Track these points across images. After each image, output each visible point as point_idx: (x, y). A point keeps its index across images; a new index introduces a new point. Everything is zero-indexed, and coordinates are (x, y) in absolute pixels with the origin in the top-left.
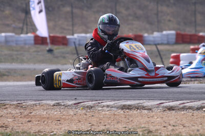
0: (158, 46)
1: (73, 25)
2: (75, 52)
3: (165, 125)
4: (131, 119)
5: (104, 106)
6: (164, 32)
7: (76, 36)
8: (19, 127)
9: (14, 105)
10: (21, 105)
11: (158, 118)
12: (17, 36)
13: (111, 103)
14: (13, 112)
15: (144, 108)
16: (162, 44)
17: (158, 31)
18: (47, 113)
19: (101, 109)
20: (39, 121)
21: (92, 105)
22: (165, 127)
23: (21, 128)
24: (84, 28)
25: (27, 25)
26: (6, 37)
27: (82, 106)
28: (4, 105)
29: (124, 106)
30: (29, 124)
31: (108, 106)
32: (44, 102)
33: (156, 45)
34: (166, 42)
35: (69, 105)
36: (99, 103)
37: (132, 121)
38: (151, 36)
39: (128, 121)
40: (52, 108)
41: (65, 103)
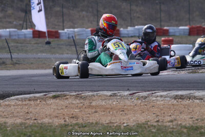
5: (158, 96)
8: (88, 117)
9: (74, 95)
10: (80, 96)
13: (164, 93)
15: (195, 98)
19: (155, 99)
20: (104, 111)
21: (146, 95)
27: (136, 96)
28: (65, 96)
29: (177, 96)
30: (97, 115)
31: (161, 96)
32: (101, 93)
35: (124, 96)
36: (153, 93)
40: (110, 98)
41: (121, 94)
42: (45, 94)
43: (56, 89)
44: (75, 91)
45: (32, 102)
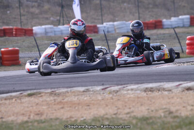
0: (176, 29)
1: (102, 15)
2: (104, 38)
3: (184, 105)
4: (153, 101)
5: (128, 90)
6: (180, 17)
7: (105, 24)
8: (53, 113)
9: (48, 93)
10: (54, 93)
11: (177, 98)
12: (55, 27)
13: (135, 87)
14: (48, 99)
15: (164, 89)
16: (178, 27)
17: (175, 16)
18: (78, 99)
19: (126, 92)
20: (70, 107)
21: (118, 89)
22: (184, 107)
23: (55, 114)
24: (112, 17)
25: (63, 17)
26: (45, 29)
27: (108, 91)
29: (147, 88)
30: (62, 111)
31: (132, 90)
32: (75, 89)
33: (174, 28)
34: (182, 25)
35: (97, 91)
36: (124, 87)
37: (154, 103)
38: (169, 20)
39: (150, 103)
40: (83, 93)
41: (93, 89)
42: (21, 92)
43: (34, 87)
44: (52, 88)
45: (7, 102)
